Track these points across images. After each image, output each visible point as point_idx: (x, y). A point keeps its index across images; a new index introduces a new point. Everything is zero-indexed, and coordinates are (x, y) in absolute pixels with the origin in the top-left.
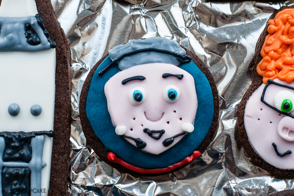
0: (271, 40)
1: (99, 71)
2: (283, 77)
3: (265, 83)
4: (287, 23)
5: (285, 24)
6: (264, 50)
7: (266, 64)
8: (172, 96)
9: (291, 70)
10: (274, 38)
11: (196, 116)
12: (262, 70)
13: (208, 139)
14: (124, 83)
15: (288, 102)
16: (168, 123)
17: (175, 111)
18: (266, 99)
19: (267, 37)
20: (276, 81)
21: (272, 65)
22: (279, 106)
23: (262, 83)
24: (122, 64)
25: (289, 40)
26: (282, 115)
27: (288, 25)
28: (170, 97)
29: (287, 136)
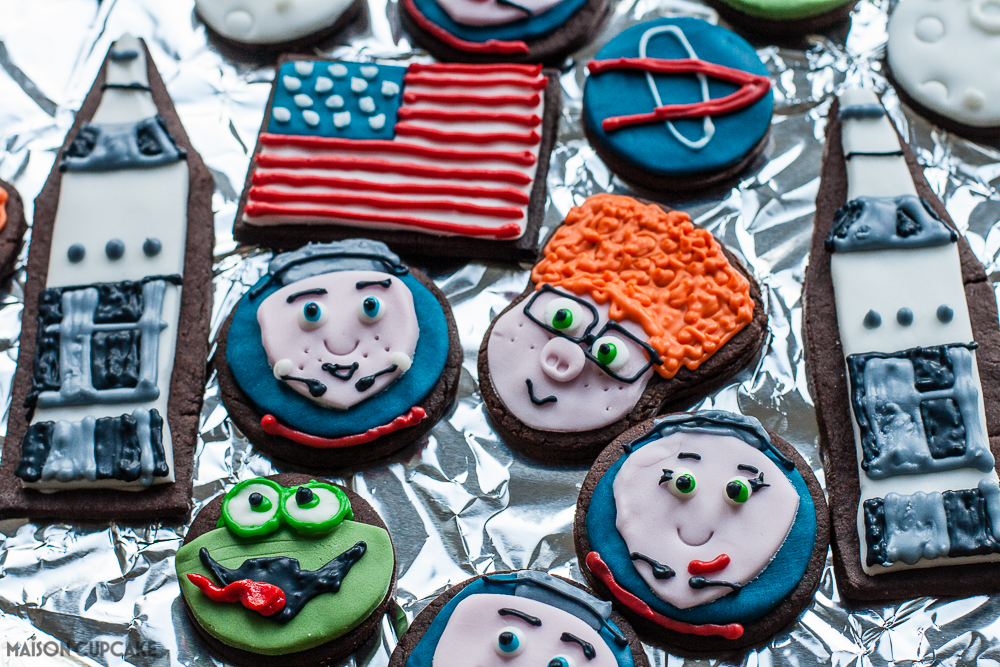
2: (570, 283)
4: (600, 213)
5: (595, 212)
6: (551, 245)
7: (549, 263)
10: (572, 229)
12: (538, 273)
14: (291, 299)
16: (366, 356)
17: (377, 337)
18: (531, 311)
19: (560, 228)
20: (559, 289)
21: (558, 266)
25: (596, 234)
26: (552, 334)
27: (600, 215)
29: (552, 368)
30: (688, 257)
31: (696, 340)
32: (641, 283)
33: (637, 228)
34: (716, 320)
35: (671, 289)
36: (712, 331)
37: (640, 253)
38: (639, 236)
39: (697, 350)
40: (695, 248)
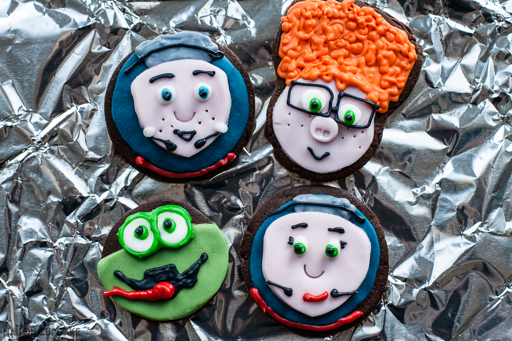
0: (287, 38)
1: (125, 68)
2: (306, 75)
3: (288, 86)
4: (302, 18)
5: (299, 19)
6: (282, 50)
7: (287, 64)
8: (203, 94)
9: (314, 67)
10: (290, 35)
11: (230, 116)
12: (282, 72)
13: (244, 140)
14: (152, 81)
15: (317, 101)
16: (200, 123)
17: (207, 111)
18: (292, 102)
19: (282, 36)
20: (300, 81)
21: (293, 65)
22: (307, 107)
23: (285, 85)
24: (149, 61)
25: (307, 35)
26: (312, 116)
27: (303, 20)
28: (201, 95)
29: (321, 137)
30: (366, 30)
31: (392, 84)
32: (345, 57)
33: (328, 20)
34: (397, 66)
35: (364, 55)
36: (397, 75)
37: (338, 37)
38: (331, 25)
39: (394, 90)
40: (368, 23)
